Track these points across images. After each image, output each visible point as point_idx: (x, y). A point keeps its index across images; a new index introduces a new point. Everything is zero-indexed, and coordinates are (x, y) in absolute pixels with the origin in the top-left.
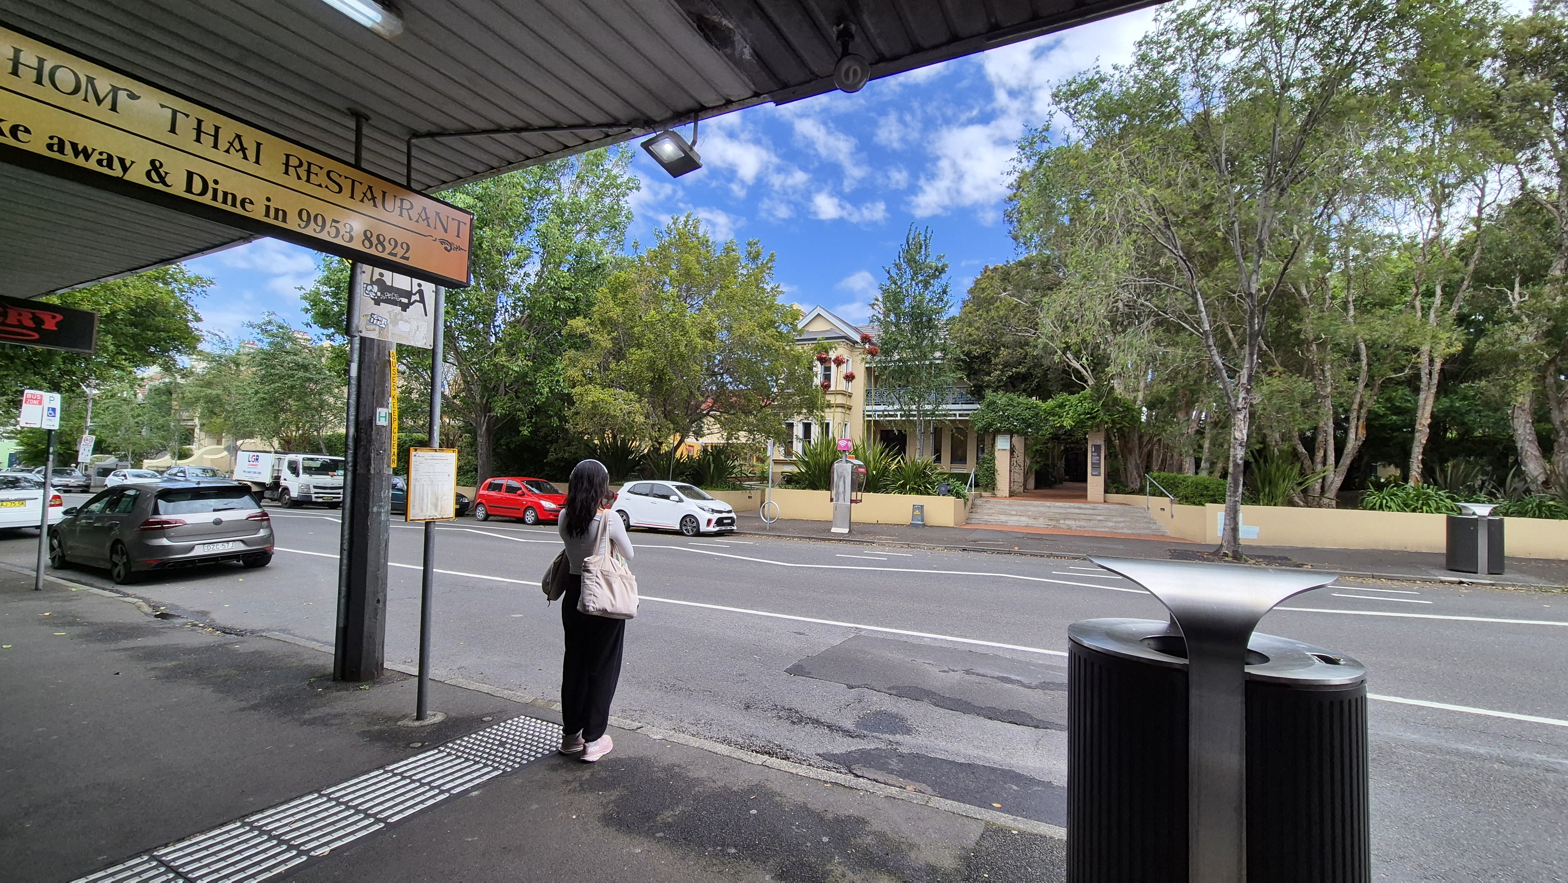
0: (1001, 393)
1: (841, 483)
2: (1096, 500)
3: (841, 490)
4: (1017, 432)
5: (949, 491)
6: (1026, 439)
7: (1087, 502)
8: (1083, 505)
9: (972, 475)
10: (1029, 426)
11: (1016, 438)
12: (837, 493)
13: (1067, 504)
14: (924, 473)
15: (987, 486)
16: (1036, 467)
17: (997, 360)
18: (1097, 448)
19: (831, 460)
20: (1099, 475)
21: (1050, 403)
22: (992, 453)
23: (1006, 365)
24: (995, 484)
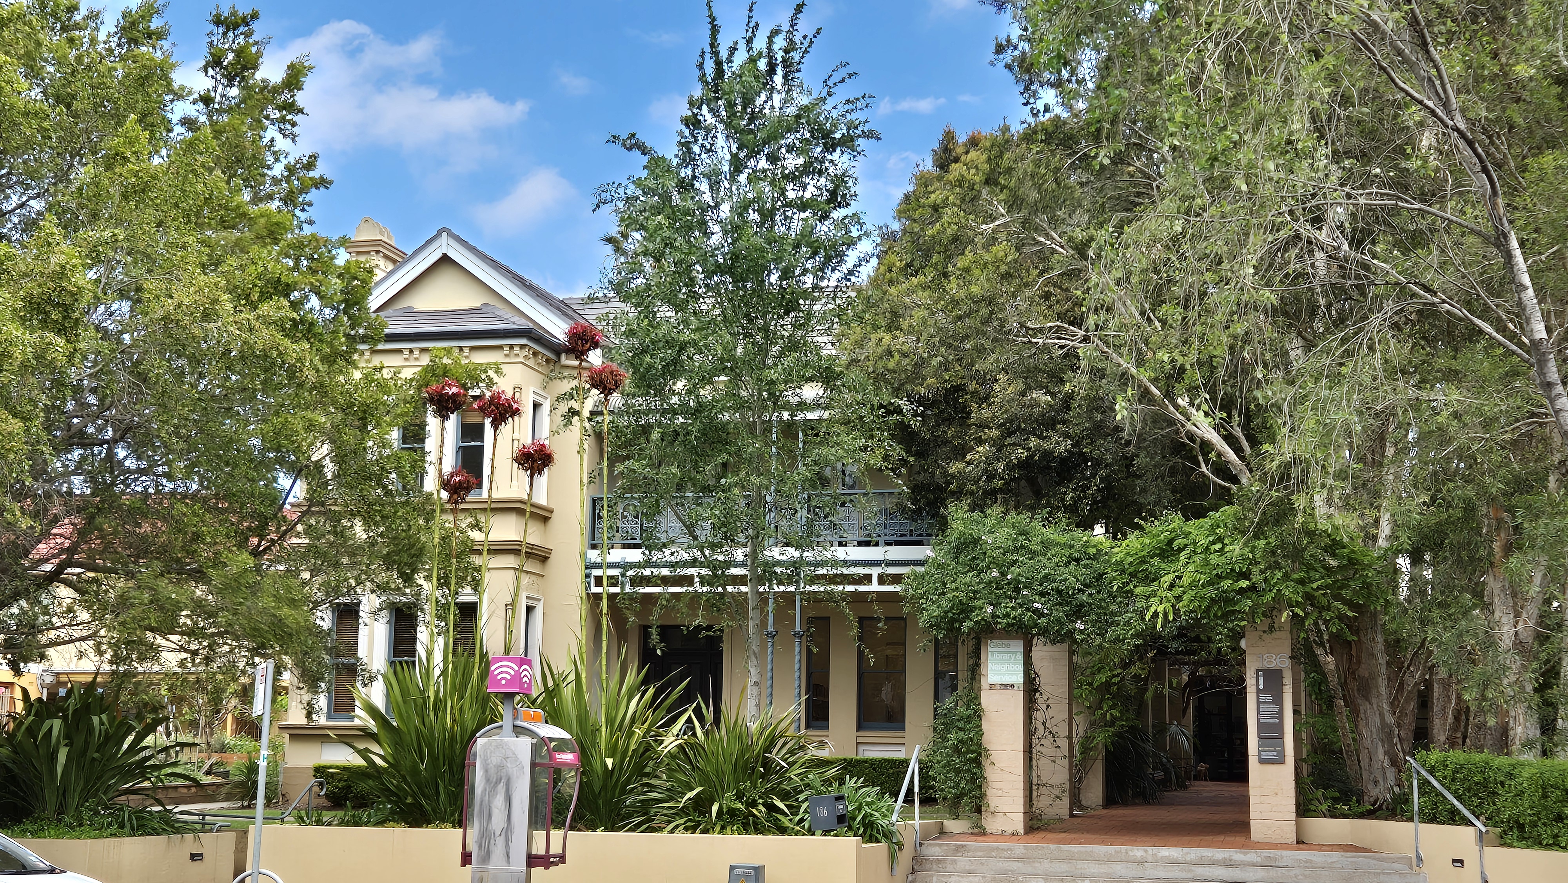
0: (995, 511)
1: (499, 802)
2: (1276, 838)
3: (498, 821)
4: (1044, 632)
5: (841, 819)
6: (1071, 653)
7: (1248, 844)
8: (1237, 855)
9: (914, 767)
10: (1078, 612)
11: (1041, 652)
12: (485, 836)
13: (1192, 853)
14: (767, 763)
15: (959, 797)
16: (1101, 739)
17: (986, 413)
18: (1272, 679)
19: (471, 725)
20: (1280, 760)
21: (1134, 542)
22: (973, 698)
23: (1010, 428)
24: (982, 796)
